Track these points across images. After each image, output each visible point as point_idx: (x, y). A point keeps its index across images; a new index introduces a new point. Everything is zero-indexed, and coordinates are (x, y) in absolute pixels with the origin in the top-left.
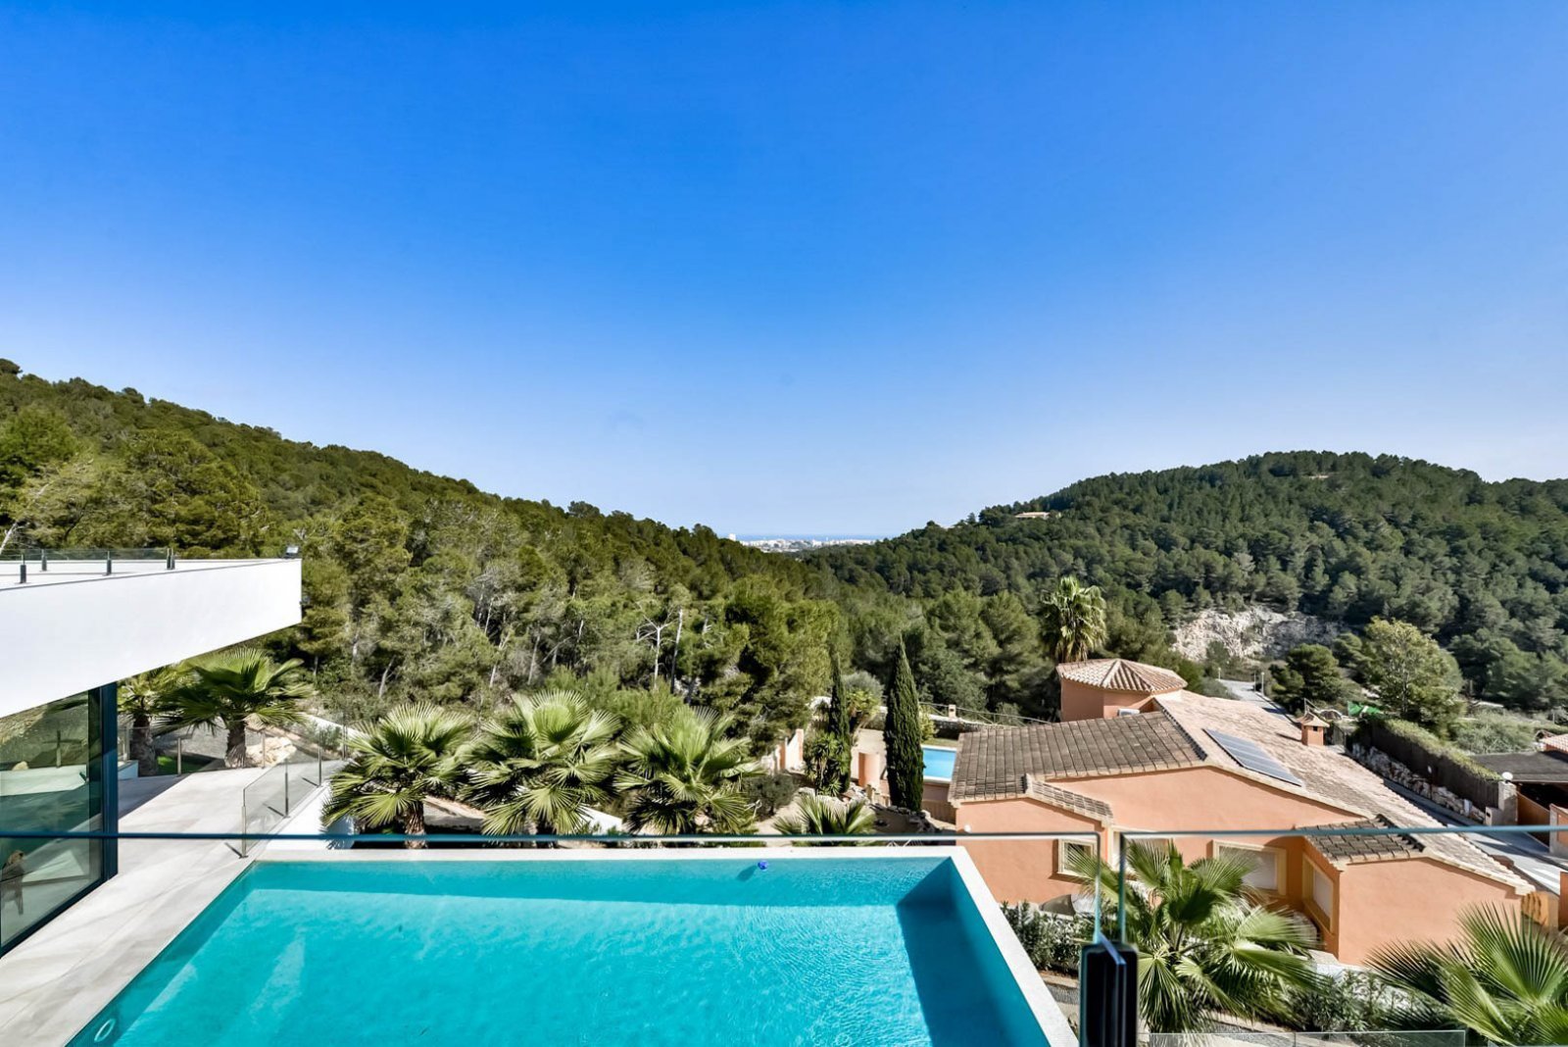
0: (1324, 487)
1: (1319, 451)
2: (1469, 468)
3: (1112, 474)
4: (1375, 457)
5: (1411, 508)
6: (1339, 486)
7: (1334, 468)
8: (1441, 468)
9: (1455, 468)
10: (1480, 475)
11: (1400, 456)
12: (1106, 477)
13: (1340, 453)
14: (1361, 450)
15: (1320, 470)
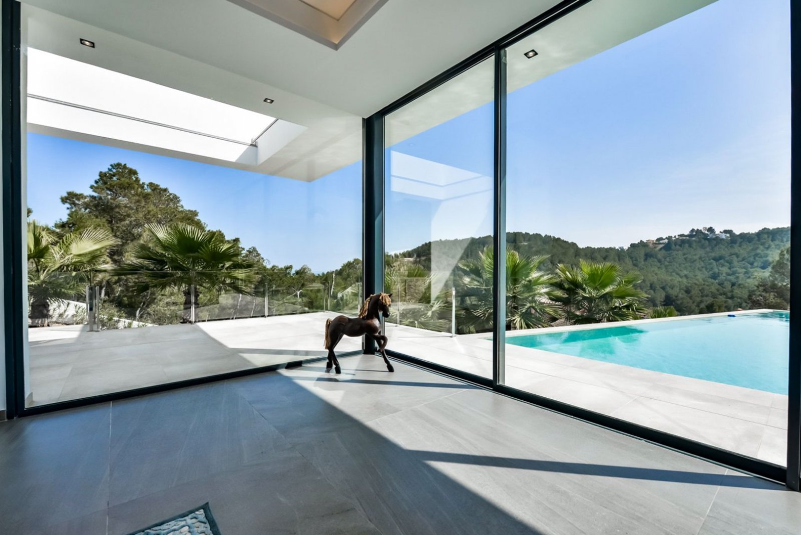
0: (527, 248)
1: (524, 232)
2: (574, 242)
3: (441, 240)
4: (543, 236)
5: (558, 257)
6: (532, 248)
7: (529, 240)
8: (565, 241)
9: (570, 242)
10: (578, 244)
11: (552, 236)
12: (438, 241)
13: (531, 233)
14: (539, 233)
15: (524, 241)
